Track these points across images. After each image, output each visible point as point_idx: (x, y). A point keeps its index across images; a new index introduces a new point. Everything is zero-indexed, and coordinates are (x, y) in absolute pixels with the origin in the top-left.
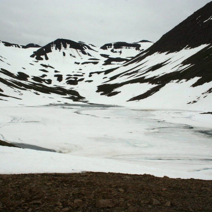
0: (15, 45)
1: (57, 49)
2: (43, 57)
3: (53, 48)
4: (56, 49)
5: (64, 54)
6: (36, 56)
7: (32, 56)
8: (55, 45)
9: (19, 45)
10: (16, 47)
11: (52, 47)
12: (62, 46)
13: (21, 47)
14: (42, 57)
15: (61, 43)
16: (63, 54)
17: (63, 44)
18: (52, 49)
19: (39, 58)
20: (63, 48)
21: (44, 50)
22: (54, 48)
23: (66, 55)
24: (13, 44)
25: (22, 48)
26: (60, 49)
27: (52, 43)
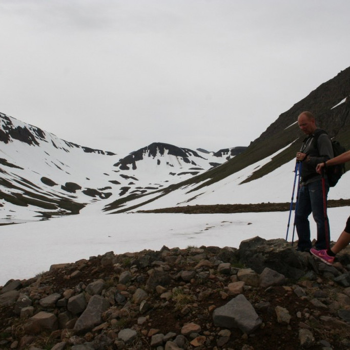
0: (98, 151)
1: (151, 156)
2: (130, 166)
3: (146, 156)
4: (149, 156)
5: (159, 162)
6: (120, 165)
7: (116, 165)
8: (149, 151)
9: (104, 151)
10: (99, 153)
11: (144, 154)
12: (158, 152)
13: (106, 153)
14: (128, 165)
15: (157, 149)
16: (157, 162)
17: (160, 149)
18: (143, 156)
19: (124, 167)
20: (158, 154)
21: (134, 156)
22: (147, 154)
23: (161, 163)
24: (96, 150)
25: (108, 154)
26: (154, 155)
27: (145, 148)
